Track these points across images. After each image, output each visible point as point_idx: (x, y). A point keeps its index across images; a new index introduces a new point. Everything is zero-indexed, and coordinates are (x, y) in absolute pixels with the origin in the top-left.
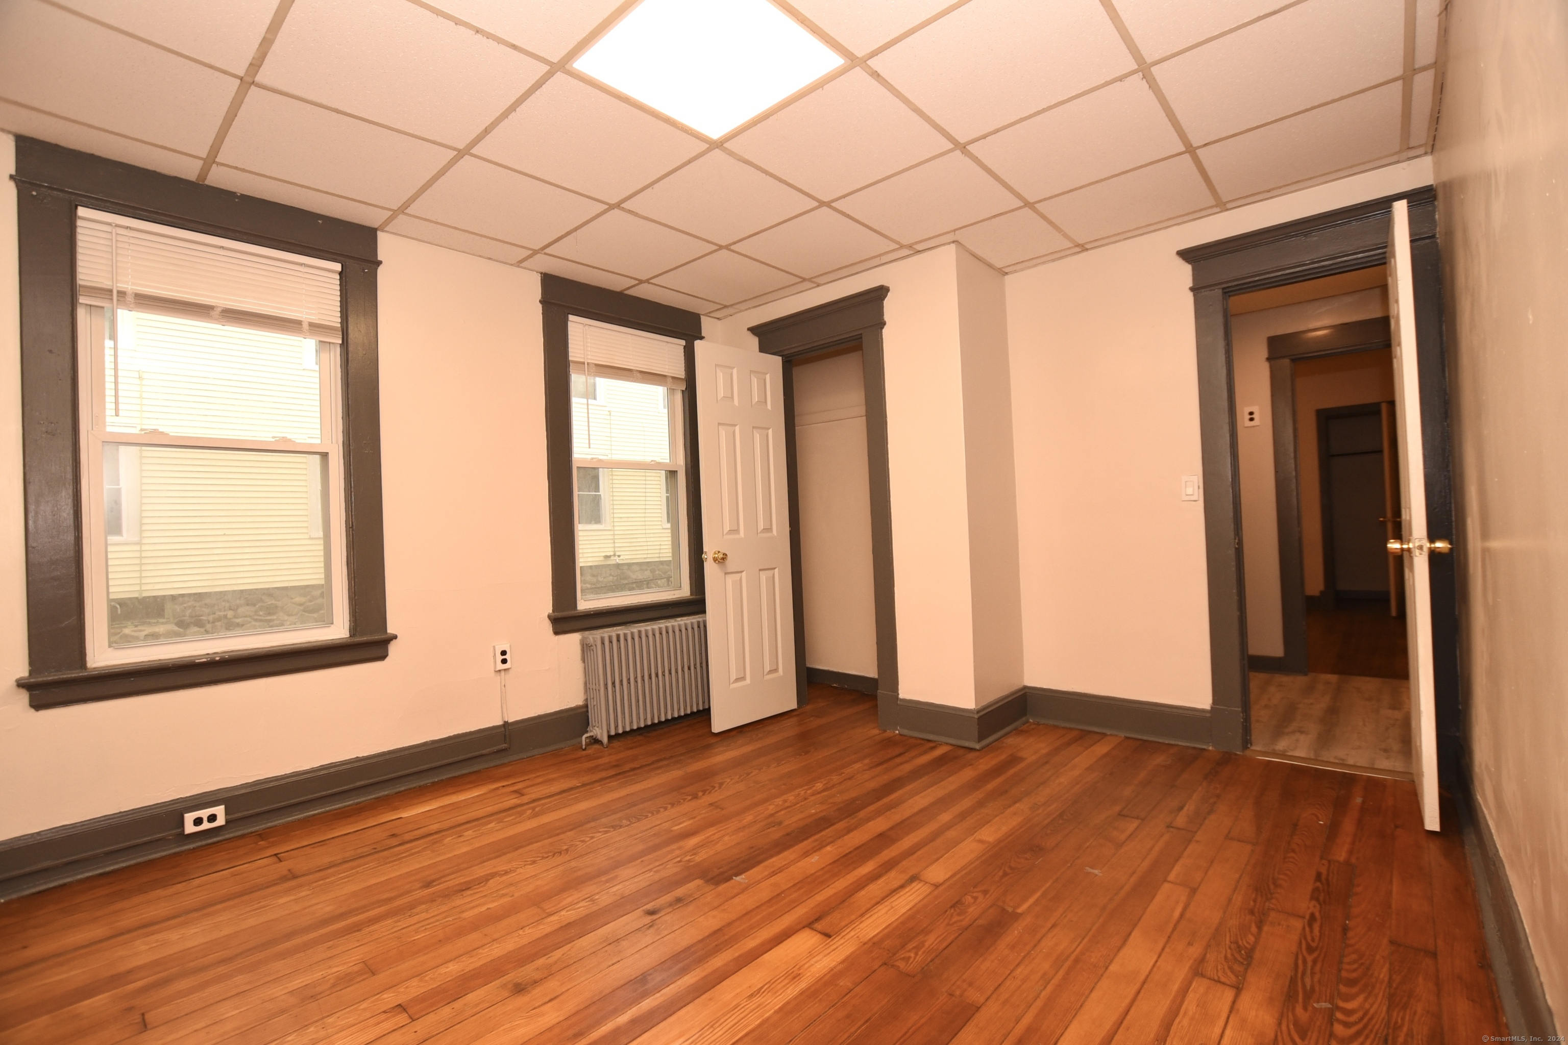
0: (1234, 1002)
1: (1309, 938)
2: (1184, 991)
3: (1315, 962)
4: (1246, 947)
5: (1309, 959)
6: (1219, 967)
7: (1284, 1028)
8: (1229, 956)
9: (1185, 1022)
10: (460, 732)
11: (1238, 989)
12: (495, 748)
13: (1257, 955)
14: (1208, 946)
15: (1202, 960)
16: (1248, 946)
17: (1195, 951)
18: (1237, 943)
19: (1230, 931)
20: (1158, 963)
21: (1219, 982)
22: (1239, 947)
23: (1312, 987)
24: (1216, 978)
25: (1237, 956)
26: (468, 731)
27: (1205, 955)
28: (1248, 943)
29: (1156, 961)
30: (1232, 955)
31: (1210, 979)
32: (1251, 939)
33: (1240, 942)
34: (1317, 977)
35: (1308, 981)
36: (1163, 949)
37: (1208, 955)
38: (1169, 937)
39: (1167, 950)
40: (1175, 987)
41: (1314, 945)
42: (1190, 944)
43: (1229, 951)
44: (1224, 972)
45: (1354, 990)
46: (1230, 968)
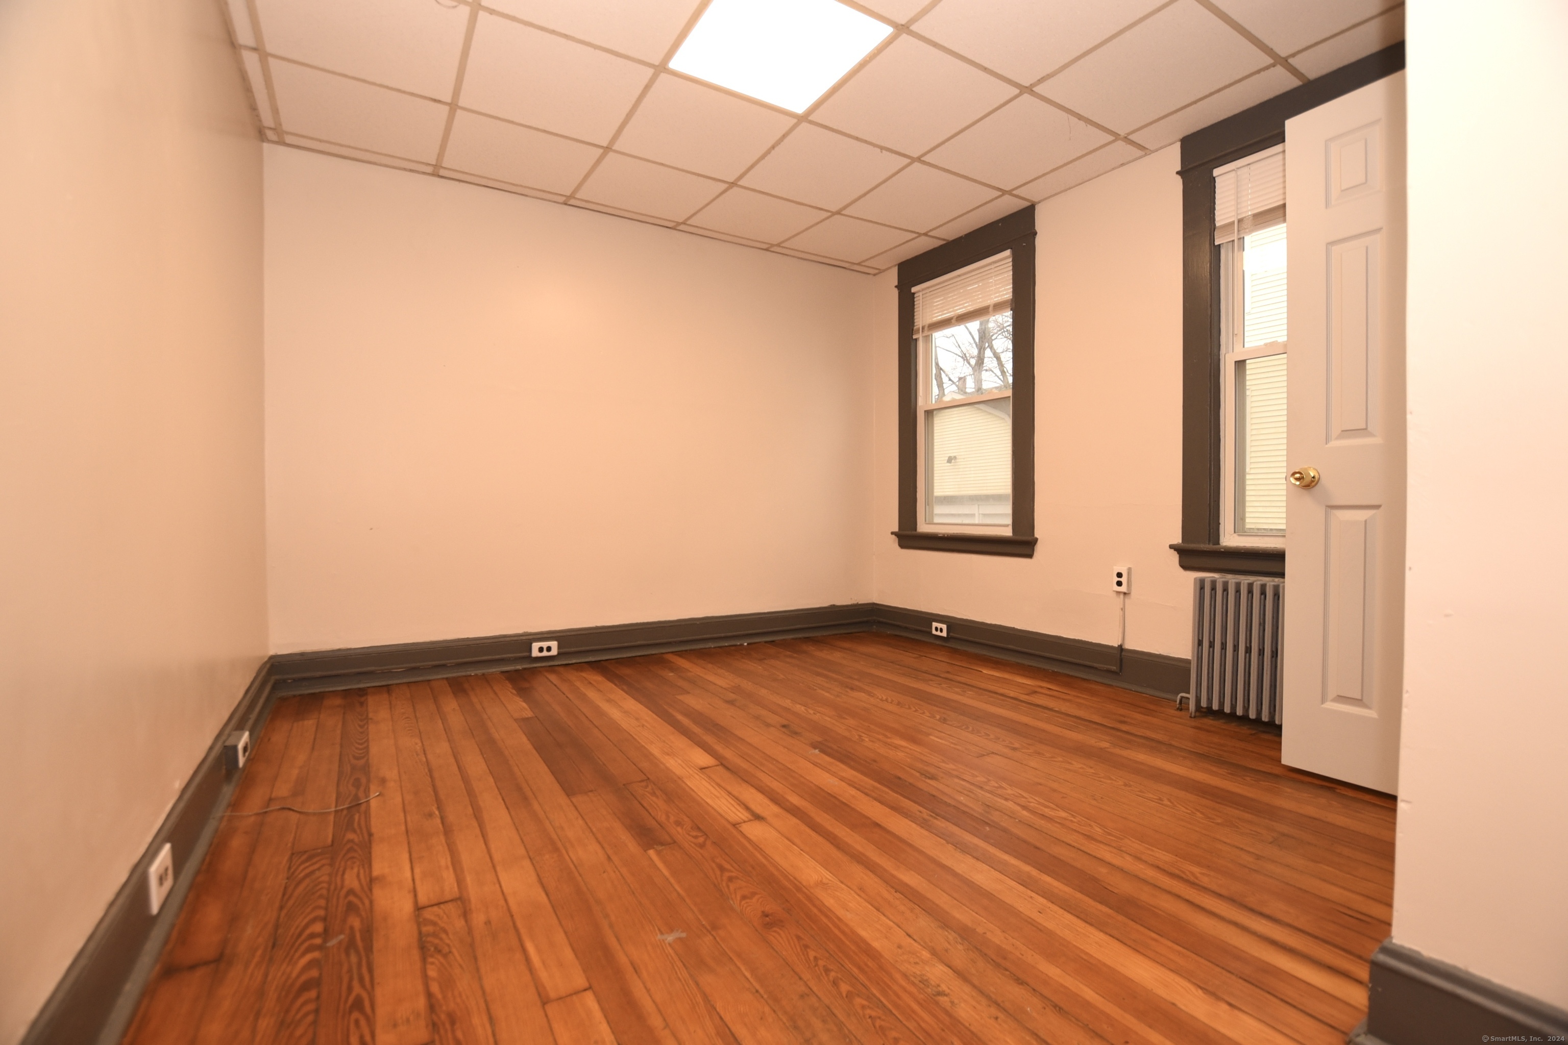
0: (415, 896)
1: (363, 1022)
2: (460, 881)
3: (350, 989)
4: (432, 956)
5: (357, 989)
6: (445, 916)
7: (367, 902)
8: (444, 936)
9: (443, 862)
10: (1083, 639)
11: (419, 909)
12: (1106, 666)
13: (416, 954)
14: (470, 931)
15: (466, 914)
16: (431, 960)
17: (478, 919)
18: (445, 956)
19: (461, 966)
20: (497, 886)
21: (438, 904)
22: (439, 951)
23: (348, 954)
24: (442, 906)
25: (436, 941)
26: (1090, 641)
27: (466, 921)
28: (432, 963)
29: (501, 886)
30: (441, 939)
31: (446, 902)
32: (432, 973)
33: (442, 959)
34: (345, 968)
35: (354, 959)
36: (506, 900)
37: (463, 922)
38: (512, 916)
39: (502, 902)
40: (469, 879)
41: (356, 1015)
42: (488, 923)
43: (447, 941)
44: (438, 916)
45: (303, 978)
46: (434, 924)
